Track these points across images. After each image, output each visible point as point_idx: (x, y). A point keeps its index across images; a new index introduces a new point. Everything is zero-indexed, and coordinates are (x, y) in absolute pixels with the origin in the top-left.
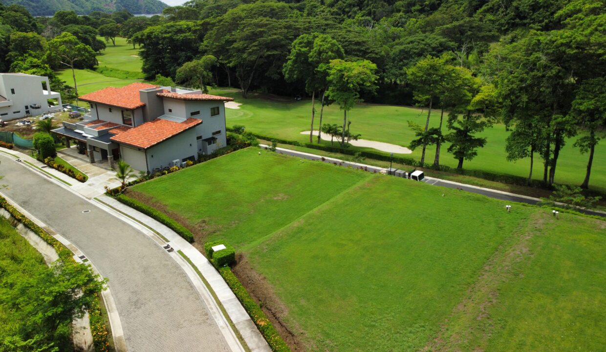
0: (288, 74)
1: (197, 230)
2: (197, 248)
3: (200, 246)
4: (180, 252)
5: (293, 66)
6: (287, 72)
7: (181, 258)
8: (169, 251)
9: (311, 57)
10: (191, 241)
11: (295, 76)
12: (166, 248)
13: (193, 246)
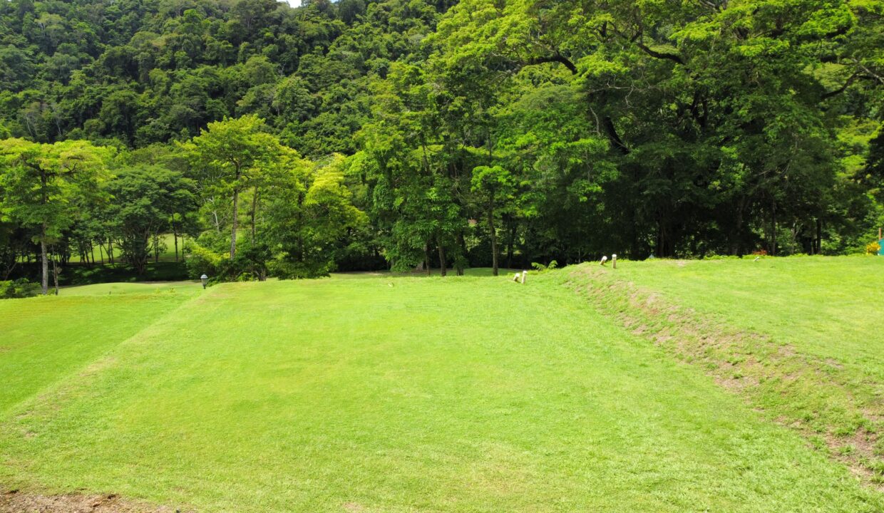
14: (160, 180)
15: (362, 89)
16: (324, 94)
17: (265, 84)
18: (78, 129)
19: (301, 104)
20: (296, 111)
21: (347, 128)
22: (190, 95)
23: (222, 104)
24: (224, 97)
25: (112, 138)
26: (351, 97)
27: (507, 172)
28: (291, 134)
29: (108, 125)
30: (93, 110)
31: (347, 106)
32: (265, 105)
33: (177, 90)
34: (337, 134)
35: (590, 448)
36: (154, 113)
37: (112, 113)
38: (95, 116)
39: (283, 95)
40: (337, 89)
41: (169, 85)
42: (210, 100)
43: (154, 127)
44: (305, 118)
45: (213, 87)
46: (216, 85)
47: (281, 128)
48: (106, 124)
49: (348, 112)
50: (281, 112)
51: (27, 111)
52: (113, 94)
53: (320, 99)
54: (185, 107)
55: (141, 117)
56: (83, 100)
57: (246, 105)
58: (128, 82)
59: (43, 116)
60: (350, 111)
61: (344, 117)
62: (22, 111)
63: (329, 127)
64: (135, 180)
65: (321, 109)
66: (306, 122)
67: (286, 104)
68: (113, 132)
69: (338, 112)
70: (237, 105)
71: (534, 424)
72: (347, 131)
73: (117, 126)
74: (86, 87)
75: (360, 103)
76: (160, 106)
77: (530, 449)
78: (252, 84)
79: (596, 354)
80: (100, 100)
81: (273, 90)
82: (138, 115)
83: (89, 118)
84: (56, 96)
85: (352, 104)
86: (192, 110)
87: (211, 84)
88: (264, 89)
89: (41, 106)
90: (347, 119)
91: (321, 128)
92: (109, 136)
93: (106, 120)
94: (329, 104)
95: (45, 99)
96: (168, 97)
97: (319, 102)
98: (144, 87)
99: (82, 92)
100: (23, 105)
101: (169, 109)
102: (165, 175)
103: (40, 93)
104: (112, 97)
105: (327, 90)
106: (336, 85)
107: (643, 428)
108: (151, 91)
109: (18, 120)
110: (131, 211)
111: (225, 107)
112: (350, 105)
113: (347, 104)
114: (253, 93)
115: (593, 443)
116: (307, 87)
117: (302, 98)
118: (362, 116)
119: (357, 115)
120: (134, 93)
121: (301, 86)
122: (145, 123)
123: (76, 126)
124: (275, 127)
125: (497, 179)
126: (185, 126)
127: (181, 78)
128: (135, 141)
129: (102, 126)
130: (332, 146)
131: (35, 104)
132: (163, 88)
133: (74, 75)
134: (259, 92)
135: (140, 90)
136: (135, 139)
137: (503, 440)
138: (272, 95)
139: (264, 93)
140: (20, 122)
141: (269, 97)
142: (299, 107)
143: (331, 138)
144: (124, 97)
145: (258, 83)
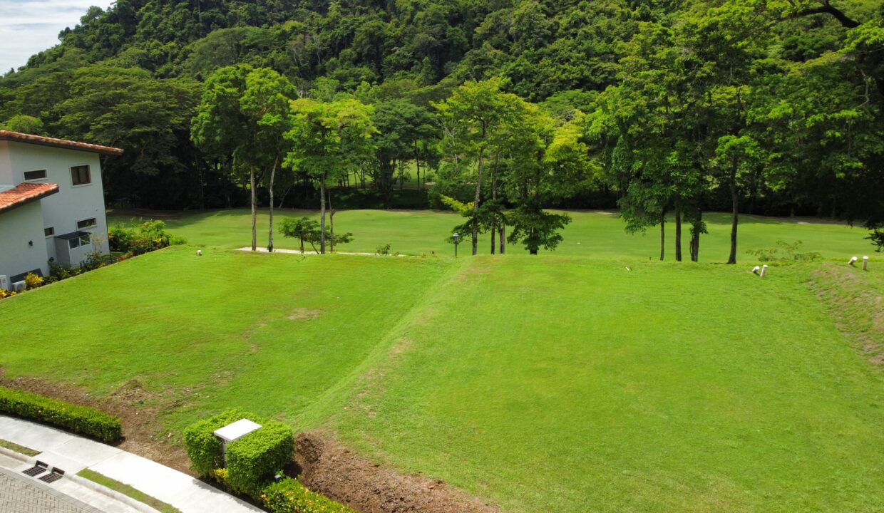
0: (203, 134)
1: (122, 409)
2: (141, 453)
3: (147, 448)
4: (86, 474)
5: (212, 120)
6: (201, 132)
7: (99, 491)
8: (48, 479)
9: (246, 102)
10: (112, 437)
11: (218, 138)
12: (32, 472)
13: (126, 449)
14: (407, 115)
15: (601, 11)
16: (561, 18)
17: (502, 10)
18: (335, 58)
19: (537, 31)
20: (532, 37)
21: (583, 54)
22: (433, 23)
23: (461, 31)
24: (463, 23)
25: (362, 67)
26: (588, 21)
27: (756, 143)
28: (527, 62)
29: (360, 54)
30: (346, 41)
31: (585, 32)
32: (502, 32)
33: (420, 19)
34: (572, 61)
35: (805, 496)
36: (399, 42)
37: (363, 43)
38: (349, 46)
39: (519, 22)
40: (574, 12)
41: (413, 14)
42: (450, 28)
43: (398, 55)
44: (541, 45)
45: (454, 15)
46: (456, 12)
47: (517, 55)
48: (358, 53)
49: (585, 37)
50: (518, 38)
51: (293, 43)
52: (364, 24)
53: (557, 24)
54: (427, 36)
55: (388, 46)
56: (339, 31)
57: (484, 32)
58: (377, 12)
59: (306, 47)
60: (587, 36)
61: (580, 43)
62: (290, 43)
63: (564, 54)
64: (386, 115)
65: (557, 34)
66: (541, 50)
67: (522, 31)
68: (363, 61)
69: (574, 38)
70: (475, 32)
71: (757, 461)
72: (583, 58)
73: (367, 56)
74: (341, 18)
75: (598, 27)
76: (405, 35)
77: (751, 488)
78: (489, 9)
79: (827, 385)
80: (354, 30)
81: (511, 15)
82: (385, 44)
83: (343, 48)
84: (317, 28)
85: (589, 29)
86: (433, 39)
87: (451, 11)
88: (501, 14)
89: (305, 38)
90: (583, 44)
91: (557, 56)
92: (360, 65)
93: (358, 50)
94: (566, 29)
95: (307, 31)
96: (411, 26)
97: (555, 28)
98: (390, 16)
99: (338, 23)
100: (290, 37)
101: (413, 38)
102: (411, 110)
103: (303, 25)
104: (363, 28)
105: (564, 13)
106: (574, 8)
107: (860, 483)
108: (396, 20)
109: (287, 51)
110: (382, 145)
111: (464, 34)
112: (587, 30)
113: (584, 29)
114: (491, 19)
115: (809, 491)
116: (544, 11)
117: (538, 24)
118: (599, 42)
119: (594, 40)
120: (382, 22)
121: (538, 11)
122: (391, 52)
123: (333, 56)
124: (510, 54)
125: (744, 150)
126: (426, 55)
127: (425, 7)
128: (382, 70)
129: (355, 56)
130: (566, 74)
131: (301, 36)
132: (408, 17)
133: (332, 6)
134: (497, 18)
135: (387, 19)
136: (382, 67)
137: (728, 474)
138: (509, 21)
139: (501, 19)
140: (289, 54)
141: (506, 24)
142: (535, 33)
143: (566, 66)
144: (374, 27)
145: (496, 8)
